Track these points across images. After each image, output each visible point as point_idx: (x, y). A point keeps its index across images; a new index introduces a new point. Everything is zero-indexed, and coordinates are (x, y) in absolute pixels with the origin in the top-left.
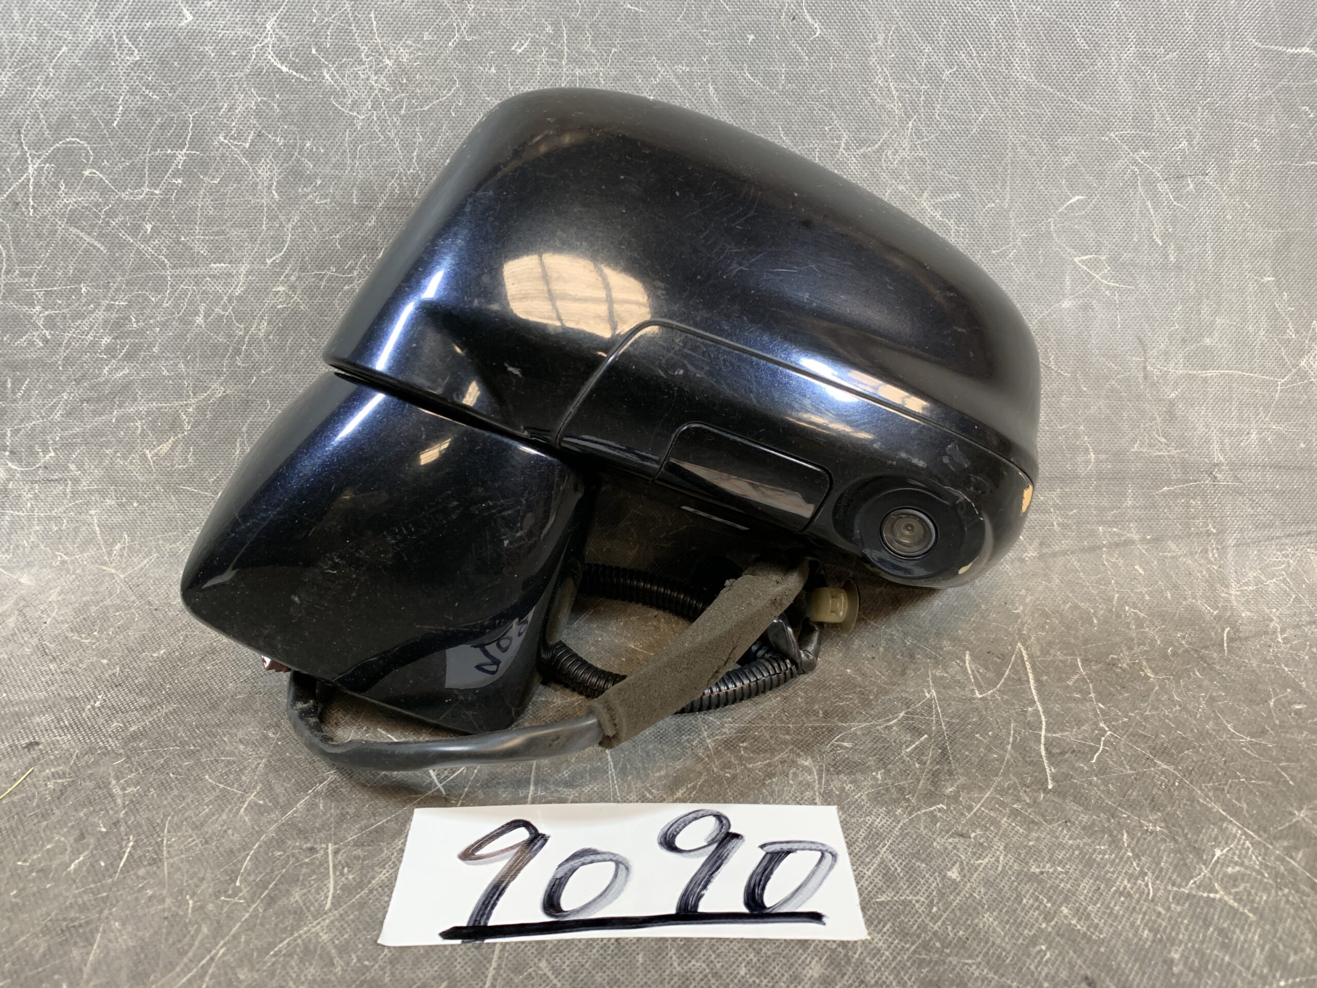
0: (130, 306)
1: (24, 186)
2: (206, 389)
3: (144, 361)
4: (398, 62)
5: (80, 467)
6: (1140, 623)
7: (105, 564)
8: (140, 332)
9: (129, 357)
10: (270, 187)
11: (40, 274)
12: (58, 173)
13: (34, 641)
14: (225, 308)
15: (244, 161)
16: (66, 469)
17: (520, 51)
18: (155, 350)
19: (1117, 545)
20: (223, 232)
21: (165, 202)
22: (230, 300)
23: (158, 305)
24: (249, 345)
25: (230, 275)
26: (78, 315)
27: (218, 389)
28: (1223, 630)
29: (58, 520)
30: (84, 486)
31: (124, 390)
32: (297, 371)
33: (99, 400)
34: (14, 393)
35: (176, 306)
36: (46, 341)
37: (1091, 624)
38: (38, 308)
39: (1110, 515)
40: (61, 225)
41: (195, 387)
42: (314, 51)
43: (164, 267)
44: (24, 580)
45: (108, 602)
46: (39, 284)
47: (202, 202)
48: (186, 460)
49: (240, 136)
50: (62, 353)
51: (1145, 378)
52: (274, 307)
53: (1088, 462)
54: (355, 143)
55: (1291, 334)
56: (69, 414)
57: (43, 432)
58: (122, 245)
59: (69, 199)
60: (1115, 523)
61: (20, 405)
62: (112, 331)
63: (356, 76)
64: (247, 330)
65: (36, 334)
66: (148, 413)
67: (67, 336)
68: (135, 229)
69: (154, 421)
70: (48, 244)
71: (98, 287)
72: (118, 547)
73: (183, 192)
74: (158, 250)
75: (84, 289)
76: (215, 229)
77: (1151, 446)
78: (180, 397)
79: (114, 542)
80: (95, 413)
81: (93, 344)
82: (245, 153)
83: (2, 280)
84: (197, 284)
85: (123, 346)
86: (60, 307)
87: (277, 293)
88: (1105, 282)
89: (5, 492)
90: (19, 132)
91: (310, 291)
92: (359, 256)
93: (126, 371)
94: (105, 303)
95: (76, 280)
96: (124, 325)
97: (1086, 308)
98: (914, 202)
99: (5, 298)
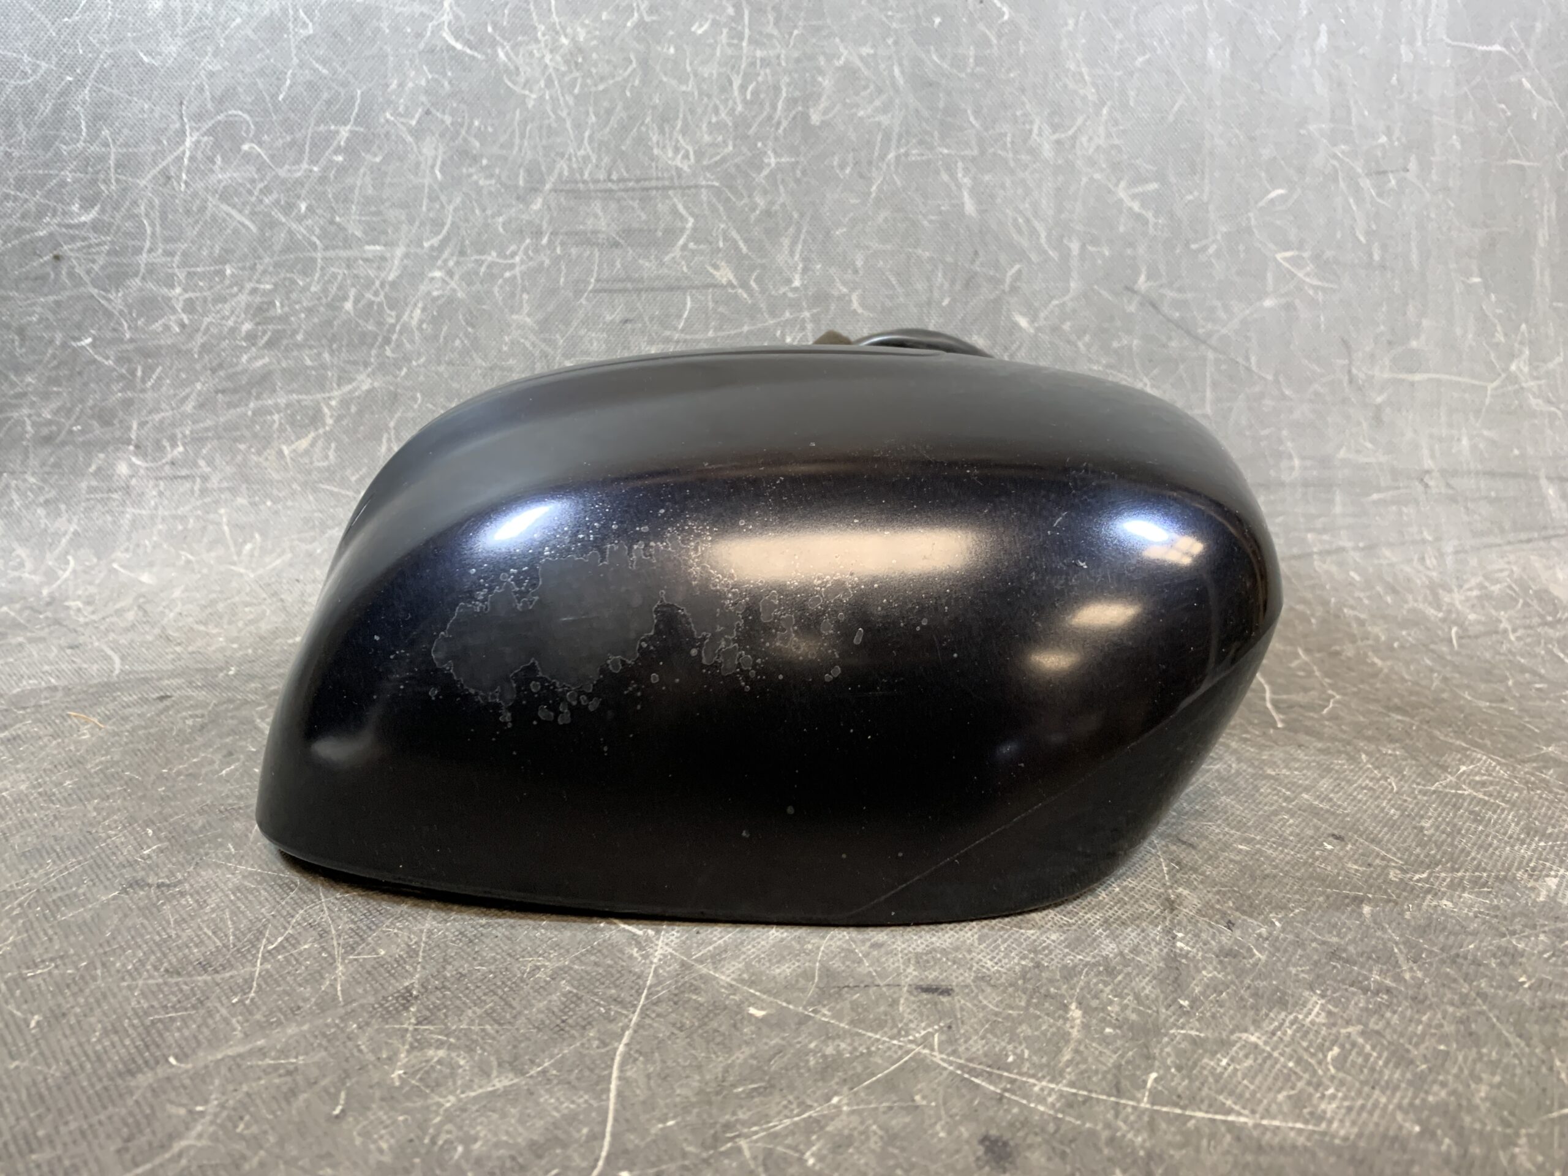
0: (275, 290)
1: (180, 159)
2: (351, 380)
3: (287, 349)
4: (574, 40)
5: (210, 463)
6: (1361, 623)
7: (234, 564)
8: (284, 319)
9: (271, 344)
10: (433, 167)
11: (185, 254)
12: (217, 145)
13: (157, 631)
14: (376, 294)
15: (409, 139)
16: (195, 464)
17: (700, 32)
18: (299, 337)
19: (1329, 552)
20: (378, 213)
21: (323, 179)
22: (382, 285)
23: (306, 289)
24: (401, 333)
25: (383, 259)
26: (221, 299)
27: (364, 382)
28: (1450, 629)
29: (183, 519)
30: (214, 482)
31: (263, 381)
32: (450, 363)
33: (235, 391)
34: (144, 381)
35: (325, 290)
36: (183, 326)
37: (1309, 622)
38: (178, 290)
39: (1319, 523)
40: (212, 201)
41: (340, 378)
42: (490, 29)
43: (314, 247)
44: (145, 578)
45: (237, 599)
46: (183, 264)
47: (361, 181)
48: (327, 457)
49: (408, 114)
50: (200, 339)
51: (1351, 382)
52: (429, 293)
53: (1292, 468)
54: (524, 123)
55: (1500, 337)
56: (201, 406)
57: (173, 425)
58: (273, 224)
59: (223, 175)
60: (1324, 530)
61: (149, 395)
62: (254, 316)
63: (531, 54)
64: (398, 318)
65: (173, 318)
66: (288, 406)
67: (207, 320)
68: (288, 208)
69: (293, 415)
70: (197, 222)
71: (243, 268)
72: (248, 547)
73: (342, 170)
74: (311, 230)
75: (228, 272)
76: (373, 209)
77: (1358, 452)
78: (322, 388)
79: (245, 542)
80: (230, 405)
81: (233, 330)
82: (411, 131)
83: (143, 258)
84: (348, 267)
85: (264, 332)
86: (201, 289)
87: (433, 279)
88: (1308, 280)
89: (127, 489)
90: (181, 103)
91: (468, 278)
92: (523, 240)
93: (267, 360)
94: (249, 286)
95: (222, 260)
96: (267, 310)
97: (1289, 307)
98: (1110, 191)
99: (143, 279)
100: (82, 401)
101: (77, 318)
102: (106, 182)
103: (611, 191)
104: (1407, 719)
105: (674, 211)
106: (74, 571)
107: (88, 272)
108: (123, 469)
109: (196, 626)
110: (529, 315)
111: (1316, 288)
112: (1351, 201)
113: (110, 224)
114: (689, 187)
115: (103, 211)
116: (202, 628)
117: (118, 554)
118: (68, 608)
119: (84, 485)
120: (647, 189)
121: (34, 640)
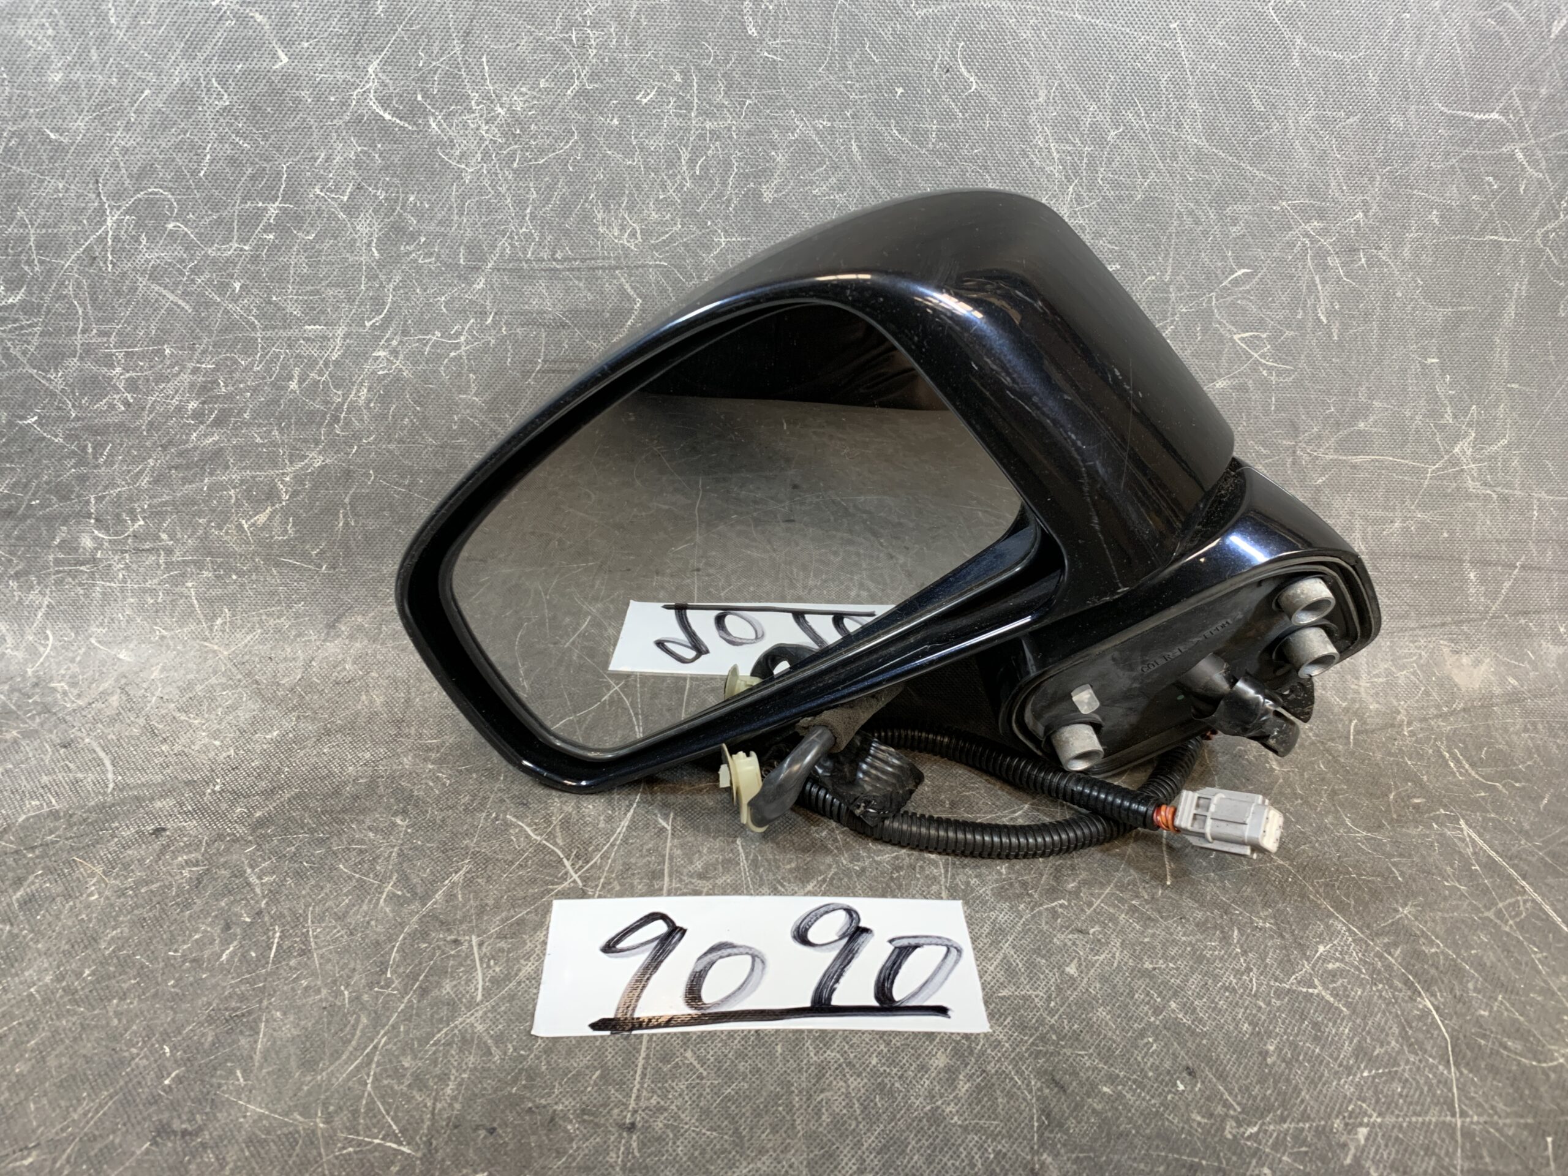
0: (216, 370)
1: (102, 240)
2: (303, 457)
3: (235, 428)
4: (511, 112)
5: (173, 537)
7: (206, 639)
8: (229, 397)
9: (218, 422)
10: (369, 244)
11: (120, 334)
12: (139, 225)
13: (142, 721)
15: (342, 215)
16: (158, 538)
17: (645, 101)
18: (247, 416)
20: (318, 292)
21: (255, 259)
22: (326, 364)
23: (247, 369)
24: (349, 412)
25: (325, 338)
26: (161, 378)
27: (317, 460)
29: (153, 592)
30: (177, 556)
31: (215, 458)
32: (401, 441)
33: (188, 467)
34: (95, 458)
35: (268, 370)
36: (127, 404)
38: (118, 370)
40: (143, 281)
41: (291, 455)
42: (419, 98)
43: (254, 328)
44: (123, 656)
45: (213, 680)
46: (120, 344)
47: (296, 260)
48: (286, 531)
49: (338, 188)
50: (146, 418)
51: (1294, 463)
52: (374, 373)
54: (462, 198)
55: (1448, 418)
56: (156, 481)
57: (130, 499)
58: (208, 304)
59: (150, 254)
61: (102, 471)
62: (199, 395)
63: (465, 125)
64: (345, 396)
65: (117, 397)
66: (242, 482)
67: (151, 399)
68: (223, 288)
69: (249, 490)
70: (128, 302)
71: (182, 348)
72: (219, 621)
73: (274, 248)
74: (248, 311)
75: (167, 351)
76: (309, 288)
78: (274, 464)
79: (215, 617)
80: (185, 480)
81: (179, 409)
82: (345, 208)
83: (79, 339)
84: (290, 347)
85: (211, 412)
86: (142, 369)
87: (378, 358)
88: (1263, 361)
89: (94, 561)
90: (97, 182)
91: (414, 357)
92: (467, 321)
93: (216, 438)
94: (190, 365)
95: (159, 341)
96: (212, 389)
97: (1242, 388)
99: (81, 358)
100: (37, 476)
101: (19, 397)
102: (30, 263)
103: (555, 270)
105: (621, 289)
106: (54, 648)
107: (24, 353)
108: (87, 542)
109: (177, 715)
110: (476, 395)
111: (1270, 369)
112: (1317, 279)
113: (40, 306)
114: (637, 267)
115: (30, 293)
116: (183, 717)
117: (93, 629)
118: (54, 690)
119: (51, 557)
120: (593, 269)
121: (27, 734)
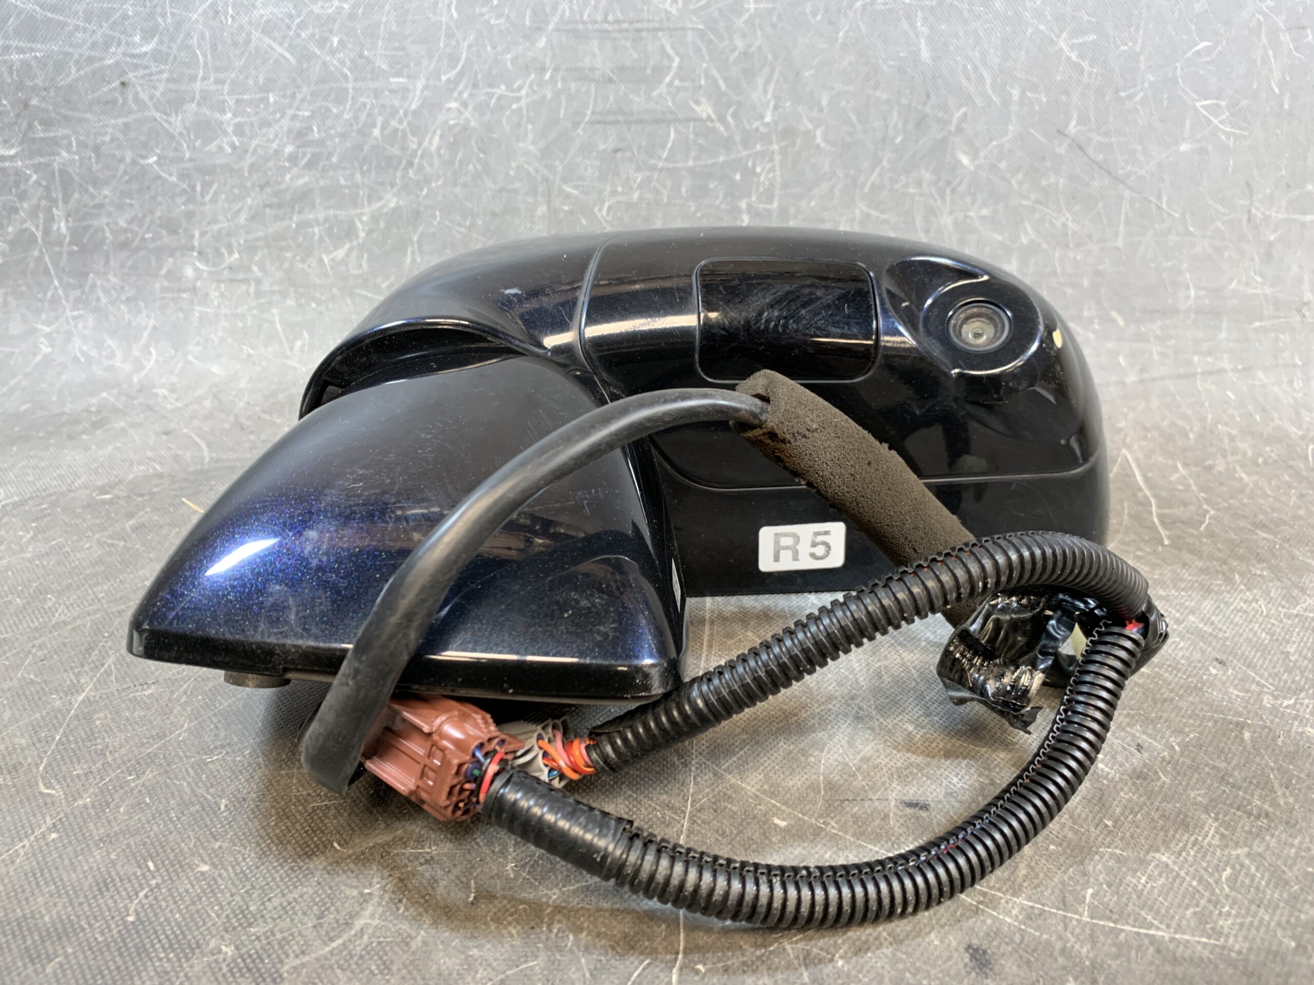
0: (312, 117)
2: (380, 198)
3: (324, 169)
5: (262, 269)
6: (1232, 439)
7: (287, 358)
8: (321, 143)
9: (310, 165)
10: (449, 6)
11: (233, 82)
13: (231, 419)
14: (400, 122)
16: (249, 270)
18: (334, 159)
19: (1210, 373)
20: (402, 48)
21: (352, 16)
22: (406, 114)
23: (339, 116)
24: (422, 157)
25: (406, 90)
26: (266, 124)
27: (391, 201)
28: (1307, 446)
29: (243, 317)
30: (266, 286)
31: (304, 197)
32: (465, 185)
33: (280, 206)
34: (202, 196)
35: (356, 118)
36: (234, 147)
37: (1188, 437)
38: (229, 115)
39: (1205, 347)
40: (256, 35)
41: (370, 197)
43: (346, 77)
44: (215, 369)
46: (232, 92)
47: (386, 18)
48: (360, 266)
50: (249, 160)
51: (1249, 220)
52: (446, 122)
53: (1188, 297)
56: (252, 218)
57: (229, 235)
58: (310, 56)
59: (264, 9)
60: (1209, 353)
61: (207, 208)
62: (295, 139)
64: (420, 144)
65: (225, 140)
66: (326, 220)
67: (255, 142)
68: (323, 42)
69: (330, 228)
70: (242, 54)
71: (284, 96)
72: (298, 343)
74: (343, 63)
75: (272, 100)
76: (397, 44)
77: (1247, 284)
78: (355, 204)
79: (295, 339)
80: (276, 218)
81: (277, 152)
83: (198, 86)
84: (376, 97)
85: (304, 155)
86: (249, 115)
87: (449, 109)
88: (1222, 127)
89: (194, 290)
91: (481, 109)
92: (529, 75)
93: (307, 179)
94: (290, 112)
95: (265, 89)
96: (306, 135)
97: (1203, 151)
98: (1052, 41)
99: (199, 104)
100: (152, 212)
101: (143, 138)
102: (163, 15)
103: (606, 31)
104: (1271, 537)
105: (663, 49)
106: (157, 361)
107: (151, 98)
108: (189, 272)
109: (262, 415)
110: (533, 143)
111: (1228, 134)
112: (1270, 52)
113: (169, 54)
114: (676, 29)
115: (161, 42)
116: (267, 417)
117: (191, 347)
118: (156, 394)
119: (157, 286)
120: (639, 31)
121: (133, 425)
